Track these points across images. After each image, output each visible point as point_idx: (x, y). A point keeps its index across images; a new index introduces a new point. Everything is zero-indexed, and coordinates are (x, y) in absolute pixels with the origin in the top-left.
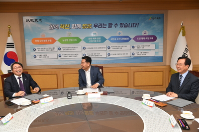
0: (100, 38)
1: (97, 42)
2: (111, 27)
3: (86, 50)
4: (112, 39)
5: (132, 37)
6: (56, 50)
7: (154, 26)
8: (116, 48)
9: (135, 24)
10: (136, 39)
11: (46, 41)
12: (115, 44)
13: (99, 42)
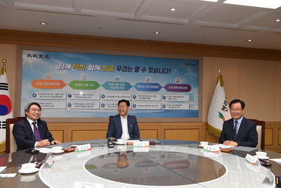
0: (124, 85)
1: (120, 90)
2: (138, 71)
3: (105, 98)
4: (138, 86)
5: (163, 85)
6: (64, 97)
7: (189, 74)
8: (143, 98)
9: (166, 70)
10: (167, 88)
11: (53, 84)
12: (143, 93)
13: (122, 90)
